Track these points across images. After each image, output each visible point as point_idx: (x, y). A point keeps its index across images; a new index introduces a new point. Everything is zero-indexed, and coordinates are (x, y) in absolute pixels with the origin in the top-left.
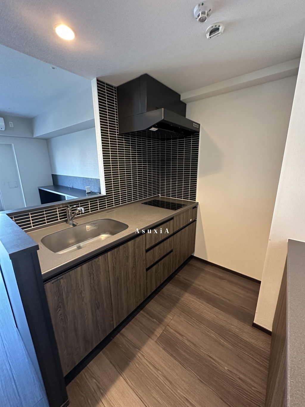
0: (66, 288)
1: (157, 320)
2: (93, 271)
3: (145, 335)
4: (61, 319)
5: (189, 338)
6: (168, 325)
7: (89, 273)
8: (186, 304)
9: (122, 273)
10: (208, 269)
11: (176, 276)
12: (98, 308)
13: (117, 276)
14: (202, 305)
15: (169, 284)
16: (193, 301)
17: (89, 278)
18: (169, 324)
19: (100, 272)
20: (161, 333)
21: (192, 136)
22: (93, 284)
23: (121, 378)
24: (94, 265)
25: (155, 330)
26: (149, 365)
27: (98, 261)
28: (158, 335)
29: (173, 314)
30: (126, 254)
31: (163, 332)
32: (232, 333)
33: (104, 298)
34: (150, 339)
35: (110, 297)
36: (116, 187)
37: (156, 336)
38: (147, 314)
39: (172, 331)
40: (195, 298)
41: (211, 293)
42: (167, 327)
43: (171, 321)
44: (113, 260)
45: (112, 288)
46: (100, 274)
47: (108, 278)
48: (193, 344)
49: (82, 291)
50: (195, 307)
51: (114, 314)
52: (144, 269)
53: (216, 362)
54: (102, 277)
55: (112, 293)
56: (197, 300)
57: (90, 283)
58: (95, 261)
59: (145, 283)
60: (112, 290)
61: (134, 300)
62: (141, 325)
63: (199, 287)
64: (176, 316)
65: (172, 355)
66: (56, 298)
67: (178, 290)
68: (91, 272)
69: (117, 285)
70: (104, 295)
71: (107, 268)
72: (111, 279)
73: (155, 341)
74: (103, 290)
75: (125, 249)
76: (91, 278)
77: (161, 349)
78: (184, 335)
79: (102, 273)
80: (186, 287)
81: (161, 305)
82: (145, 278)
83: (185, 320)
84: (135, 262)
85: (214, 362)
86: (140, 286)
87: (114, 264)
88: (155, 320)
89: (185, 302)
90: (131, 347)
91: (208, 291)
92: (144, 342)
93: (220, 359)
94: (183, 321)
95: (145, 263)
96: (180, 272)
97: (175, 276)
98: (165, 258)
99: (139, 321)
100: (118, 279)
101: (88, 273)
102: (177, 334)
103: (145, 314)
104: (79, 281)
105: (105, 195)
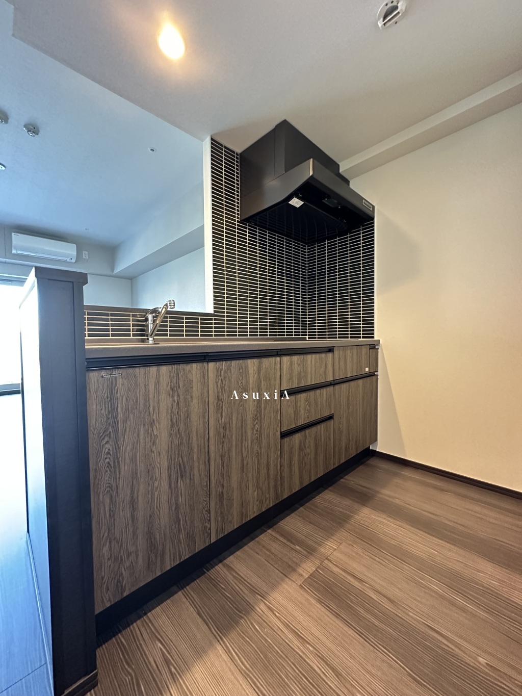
0: (124, 399)
1: (302, 548)
2: (179, 387)
3: (277, 571)
4: (109, 463)
5: (378, 587)
6: (327, 559)
7: (171, 388)
8: (366, 526)
9: (234, 418)
10: (407, 472)
11: (342, 480)
12: (182, 477)
13: (223, 421)
14: (400, 530)
15: (327, 491)
16: (381, 522)
17: (171, 399)
18: (329, 556)
19: (192, 397)
20: (311, 572)
21: (361, 228)
22: (177, 416)
23: (219, 648)
24: (182, 376)
25: (298, 565)
26: (284, 630)
27: (190, 371)
28: (304, 574)
29: (338, 541)
30: (243, 383)
31: (316, 570)
32: (483, 586)
33: (195, 456)
34: (287, 580)
35: (207, 463)
36: (232, 304)
37: (302, 575)
38: (282, 535)
39: (335, 569)
40: (383, 517)
41: (419, 510)
42: (326, 561)
43: (334, 553)
44: (217, 382)
45: (212, 442)
46: (192, 401)
47: (207, 417)
48: (389, 599)
49: (154, 420)
50: (386, 532)
51: (213, 505)
52: (277, 431)
53: (450, 642)
54: (195, 408)
55: (212, 455)
56: (388, 521)
57: (172, 412)
58: (184, 370)
59: (279, 467)
60: (212, 448)
61: (256, 493)
62: (267, 552)
63: (394, 501)
64: (344, 543)
65: (337, 616)
66: (103, 411)
67: (346, 502)
68: (175, 389)
69: (223, 442)
70: (195, 450)
71: (206, 394)
72: (212, 422)
73: (299, 584)
74: (195, 439)
75: (241, 371)
76: (173, 401)
77: (313, 601)
78: (364, 578)
79: (195, 401)
80: (364, 498)
81: (310, 523)
82: (279, 453)
83: (367, 553)
84: (260, 407)
85: (446, 642)
86: (268, 465)
87: (218, 392)
88: (298, 548)
89: (363, 523)
90: (246, 592)
91: (411, 507)
92: (274, 586)
93: (461, 637)
94: (362, 554)
95: (279, 418)
96: (349, 475)
97: (340, 480)
98: (319, 427)
99: (264, 547)
100: (225, 427)
101: (169, 387)
102: (349, 577)
103: (278, 536)
104: (151, 396)
105: (213, 312)
